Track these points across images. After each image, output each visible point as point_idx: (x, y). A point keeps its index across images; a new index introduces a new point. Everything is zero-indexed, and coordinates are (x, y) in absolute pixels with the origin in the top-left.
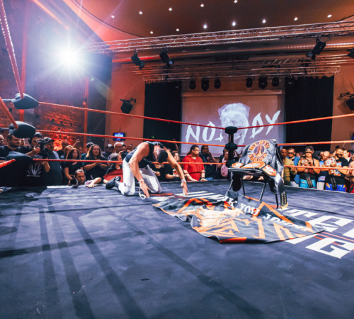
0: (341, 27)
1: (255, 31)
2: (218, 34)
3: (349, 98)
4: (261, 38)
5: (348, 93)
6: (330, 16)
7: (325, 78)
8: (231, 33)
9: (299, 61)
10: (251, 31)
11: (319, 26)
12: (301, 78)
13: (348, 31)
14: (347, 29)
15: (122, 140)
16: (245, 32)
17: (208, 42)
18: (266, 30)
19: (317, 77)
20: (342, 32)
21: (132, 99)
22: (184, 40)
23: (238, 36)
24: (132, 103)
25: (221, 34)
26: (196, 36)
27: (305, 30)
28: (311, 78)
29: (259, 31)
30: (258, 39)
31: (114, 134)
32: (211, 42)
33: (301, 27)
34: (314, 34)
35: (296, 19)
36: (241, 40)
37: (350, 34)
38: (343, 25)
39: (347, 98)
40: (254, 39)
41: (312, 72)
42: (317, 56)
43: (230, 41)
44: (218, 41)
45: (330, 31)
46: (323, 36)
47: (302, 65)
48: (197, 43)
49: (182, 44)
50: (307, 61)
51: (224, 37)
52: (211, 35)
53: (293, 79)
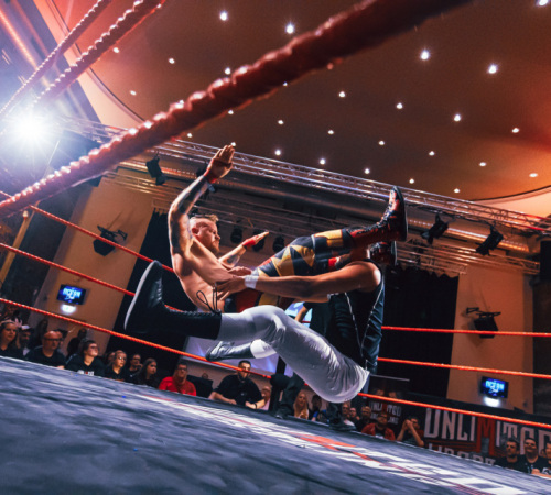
0: (469, 209)
1: (352, 180)
2: (296, 168)
3: (478, 317)
4: (360, 193)
5: (477, 309)
6: (457, 191)
7: (445, 277)
8: (317, 173)
9: (411, 241)
10: (346, 179)
11: (441, 199)
12: (410, 268)
13: (478, 217)
14: (476, 214)
15: (75, 302)
16: (338, 177)
17: (279, 175)
18: (368, 183)
19: (434, 273)
20: (470, 216)
21: (120, 232)
22: (242, 162)
23: (326, 180)
24: (119, 237)
25: (303, 170)
26: (262, 161)
27: (421, 200)
28: (425, 272)
29: (358, 181)
30: (356, 192)
31: (63, 287)
32: (284, 177)
33: (418, 194)
34: (434, 209)
35: (412, 181)
36: (330, 186)
37: (480, 221)
38: (472, 207)
39: (475, 315)
40: (350, 191)
41: (427, 264)
42: (436, 242)
43: (314, 183)
44: (294, 179)
45: (454, 209)
46: (445, 214)
47: (415, 250)
48: (261, 171)
49: (238, 167)
50: (422, 245)
51: (306, 176)
52: (286, 166)
53: (399, 267)
